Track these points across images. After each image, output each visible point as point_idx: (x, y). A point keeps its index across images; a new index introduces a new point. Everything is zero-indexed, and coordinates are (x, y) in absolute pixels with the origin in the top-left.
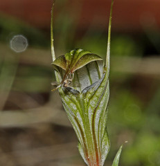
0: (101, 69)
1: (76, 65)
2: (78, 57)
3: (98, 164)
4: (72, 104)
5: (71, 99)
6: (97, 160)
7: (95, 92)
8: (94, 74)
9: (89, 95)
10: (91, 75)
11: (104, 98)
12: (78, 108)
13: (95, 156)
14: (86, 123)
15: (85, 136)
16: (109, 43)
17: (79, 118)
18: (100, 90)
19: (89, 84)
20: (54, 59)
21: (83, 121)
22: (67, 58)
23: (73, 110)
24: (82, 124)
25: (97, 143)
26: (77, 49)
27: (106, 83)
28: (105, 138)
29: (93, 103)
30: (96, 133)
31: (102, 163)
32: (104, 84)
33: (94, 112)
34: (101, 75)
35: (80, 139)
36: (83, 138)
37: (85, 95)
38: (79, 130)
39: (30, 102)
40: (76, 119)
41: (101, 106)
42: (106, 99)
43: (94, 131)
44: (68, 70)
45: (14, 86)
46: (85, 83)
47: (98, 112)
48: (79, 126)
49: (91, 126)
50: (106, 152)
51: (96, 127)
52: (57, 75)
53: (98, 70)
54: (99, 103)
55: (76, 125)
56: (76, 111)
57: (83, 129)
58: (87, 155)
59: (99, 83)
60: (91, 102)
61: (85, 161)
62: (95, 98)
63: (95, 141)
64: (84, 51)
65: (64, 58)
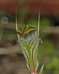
0: (36, 33)
1: (26, 31)
2: (26, 28)
3: (34, 71)
4: (24, 47)
6: (34, 69)
7: (33, 42)
8: (33, 35)
9: (31, 44)
11: (37, 44)
14: (30, 54)
15: (29, 60)
16: (39, 23)
17: (27, 52)
19: (31, 39)
20: (17, 29)
23: (24, 49)
24: (28, 55)
26: (26, 25)
28: (37, 60)
29: (32, 47)
30: (34, 59)
31: (36, 71)
32: (37, 39)
33: (33, 50)
34: (36, 35)
35: (27, 61)
36: (29, 61)
37: (29, 43)
41: (36, 48)
43: (33, 58)
44: (22, 33)
45: (2, 38)
46: (29, 38)
47: (35, 50)
49: (31, 56)
50: (38, 66)
51: (34, 56)
52: (18, 35)
54: (35, 47)
55: (26, 55)
56: (26, 50)
57: (29, 57)
58: (30, 67)
59: (35, 39)
60: (31, 46)
61: (29, 70)
62: (33, 45)
63: (33, 62)
64: (29, 26)
65: (21, 29)
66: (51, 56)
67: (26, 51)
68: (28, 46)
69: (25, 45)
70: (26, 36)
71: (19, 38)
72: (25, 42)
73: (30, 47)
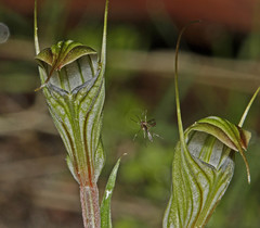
0: (95, 65)
2: (67, 49)
3: (90, 180)
4: (59, 107)
5: (59, 102)
6: (90, 176)
7: (88, 92)
8: (86, 71)
9: (80, 97)
10: (83, 73)
11: (98, 100)
12: (67, 113)
13: (86, 172)
14: (76, 130)
15: (75, 147)
16: (105, 33)
17: (68, 124)
18: (94, 90)
19: (81, 83)
20: (38, 52)
21: (73, 127)
22: (54, 51)
23: (60, 114)
24: (71, 132)
25: (90, 155)
26: (66, 40)
27: (101, 82)
28: (100, 149)
29: (85, 106)
30: (88, 143)
31: (95, 180)
32: (98, 83)
33: (86, 118)
34: (95, 72)
35: (69, 150)
36: (73, 149)
37: (75, 96)
38: (67, 139)
39: (11, 105)
40: (63, 125)
41: (95, 110)
42: (101, 102)
43: (85, 141)
44: (54, 66)
46: (75, 81)
47: (91, 117)
48: (68, 134)
49: (82, 135)
50: (101, 167)
51: (88, 135)
52: (42, 71)
53: (91, 66)
54: (92, 107)
55: (65, 133)
56: (64, 116)
57: (73, 138)
58: (77, 169)
59: (91, 83)
60: (82, 105)
61: (75, 177)
62: (87, 100)
63: (87, 153)
64: (75, 42)
65: (50, 51)
67: (67, 118)
68: (71, 106)
69: (62, 100)
70: (65, 74)
71: (43, 81)
72: (62, 93)
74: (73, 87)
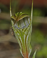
0: (29, 20)
1: (19, 18)
2: (20, 15)
4: (18, 33)
5: (17, 31)
6: (27, 55)
7: (27, 28)
10: (25, 22)
11: (30, 31)
12: (20, 35)
13: (26, 53)
14: (23, 40)
17: (20, 38)
18: (29, 28)
19: (24, 26)
20: (11, 16)
22: (16, 15)
23: (18, 35)
24: (21, 41)
25: (27, 48)
26: (20, 12)
28: (30, 46)
29: (26, 33)
30: (27, 44)
31: (29, 56)
32: (30, 26)
33: (26, 36)
34: (29, 22)
37: (23, 30)
38: (20, 43)
41: (29, 34)
42: (31, 31)
43: (26, 44)
44: (16, 20)
47: (28, 36)
49: (25, 42)
50: (31, 52)
51: (27, 42)
52: (12, 22)
54: (28, 33)
55: (19, 41)
56: (19, 36)
57: (22, 43)
58: (23, 53)
59: (28, 25)
61: (23, 55)
62: (26, 31)
64: (23, 13)
65: (15, 15)
66: (42, 45)
68: (21, 33)
69: (19, 31)
70: (19, 23)
71: (13, 25)
72: (19, 29)
73: (24, 33)
74: (22, 27)
